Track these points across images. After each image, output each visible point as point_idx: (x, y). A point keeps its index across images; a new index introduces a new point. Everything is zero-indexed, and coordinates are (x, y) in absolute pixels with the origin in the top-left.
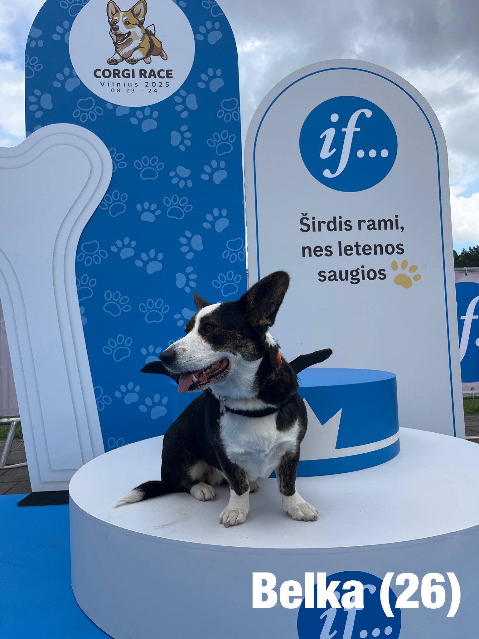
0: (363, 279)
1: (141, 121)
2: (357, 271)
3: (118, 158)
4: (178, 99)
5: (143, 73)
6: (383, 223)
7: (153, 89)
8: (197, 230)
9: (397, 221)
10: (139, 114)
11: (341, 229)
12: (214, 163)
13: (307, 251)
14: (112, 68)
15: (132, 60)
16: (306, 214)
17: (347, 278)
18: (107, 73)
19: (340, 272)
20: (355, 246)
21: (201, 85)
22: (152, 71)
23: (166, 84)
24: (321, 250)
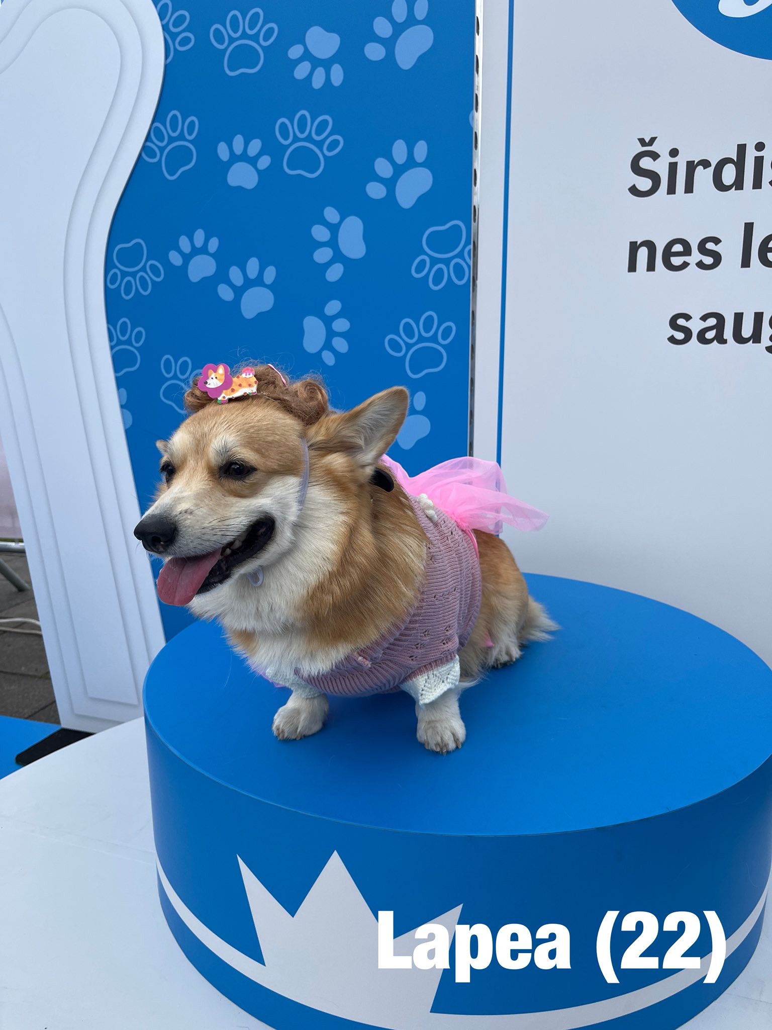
3: (177, 23)
11: (757, 183)
12: (399, 7)
13: (643, 253)
16: (653, 140)
17: (756, 337)
19: (739, 317)
24: (687, 251)
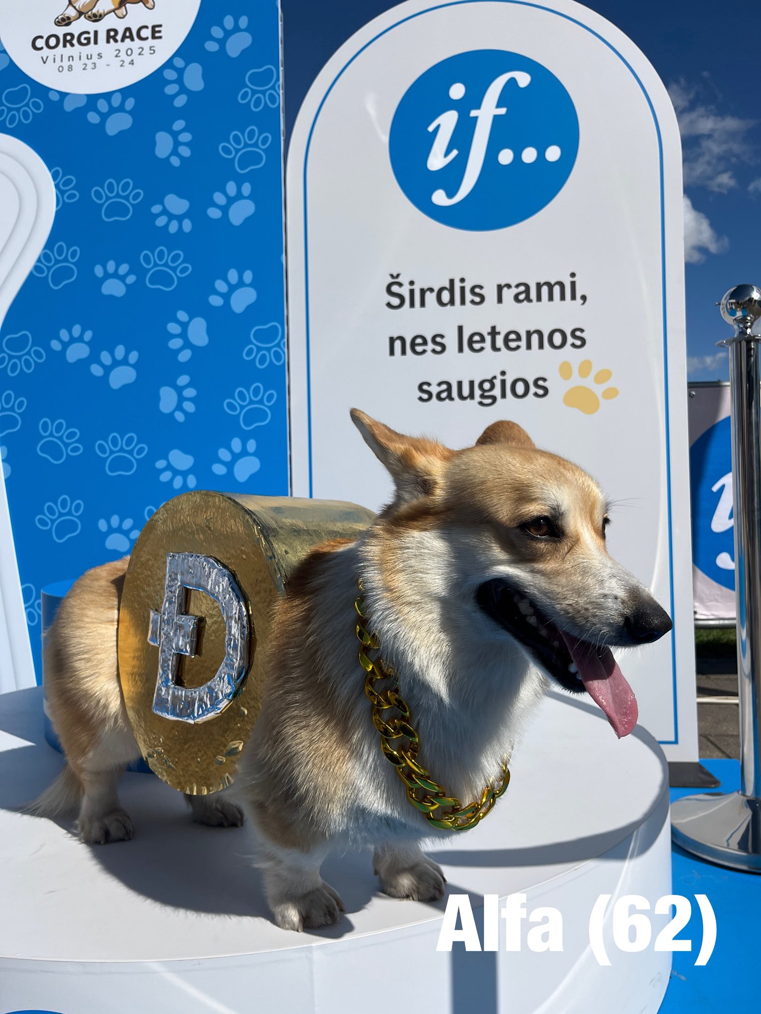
0: (504, 395)
1: (104, 117)
2: (491, 381)
4: (170, 75)
5: (111, 35)
6: (545, 290)
7: (128, 60)
8: (199, 309)
9: (573, 284)
10: (103, 106)
11: (463, 302)
12: (231, 188)
13: (398, 344)
14: (61, 31)
15: (95, 15)
16: (398, 275)
17: (472, 396)
18: (53, 42)
19: (460, 384)
20: (489, 334)
21: (211, 46)
22: (128, 29)
23: (151, 50)
24: (425, 342)
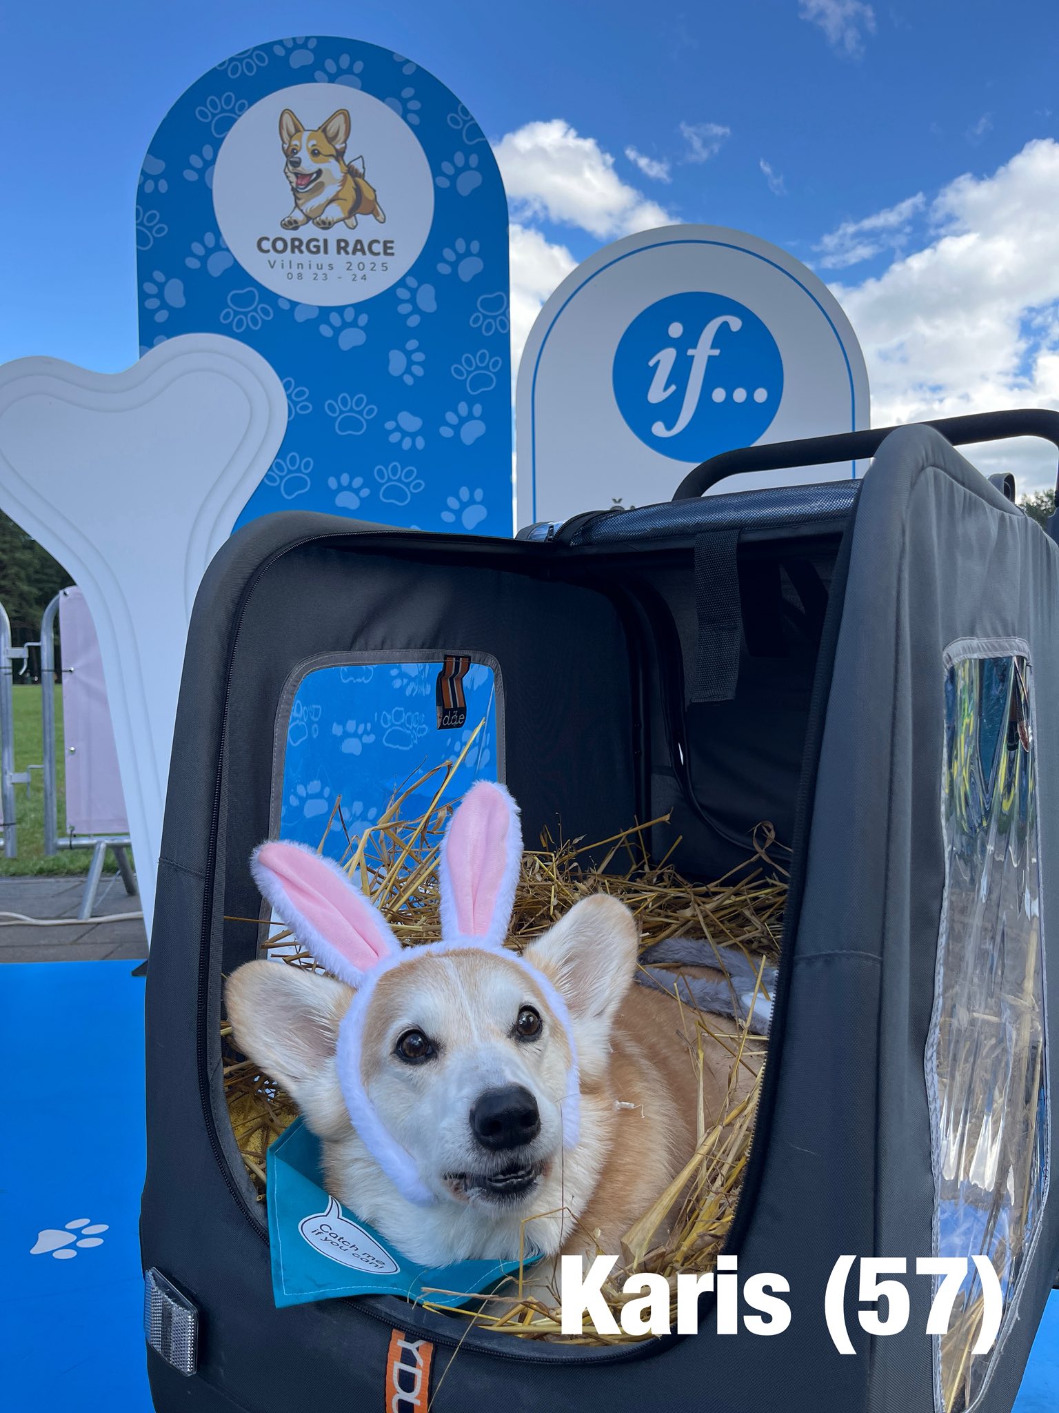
1: (337, 331)
3: (298, 394)
4: (403, 294)
5: (342, 246)
7: (360, 274)
10: (335, 319)
12: (463, 408)
14: (288, 235)
15: (324, 222)
16: (620, 500)
18: (280, 245)
21: (444, 269)
22: (359, 242)
23: (383, 266)
